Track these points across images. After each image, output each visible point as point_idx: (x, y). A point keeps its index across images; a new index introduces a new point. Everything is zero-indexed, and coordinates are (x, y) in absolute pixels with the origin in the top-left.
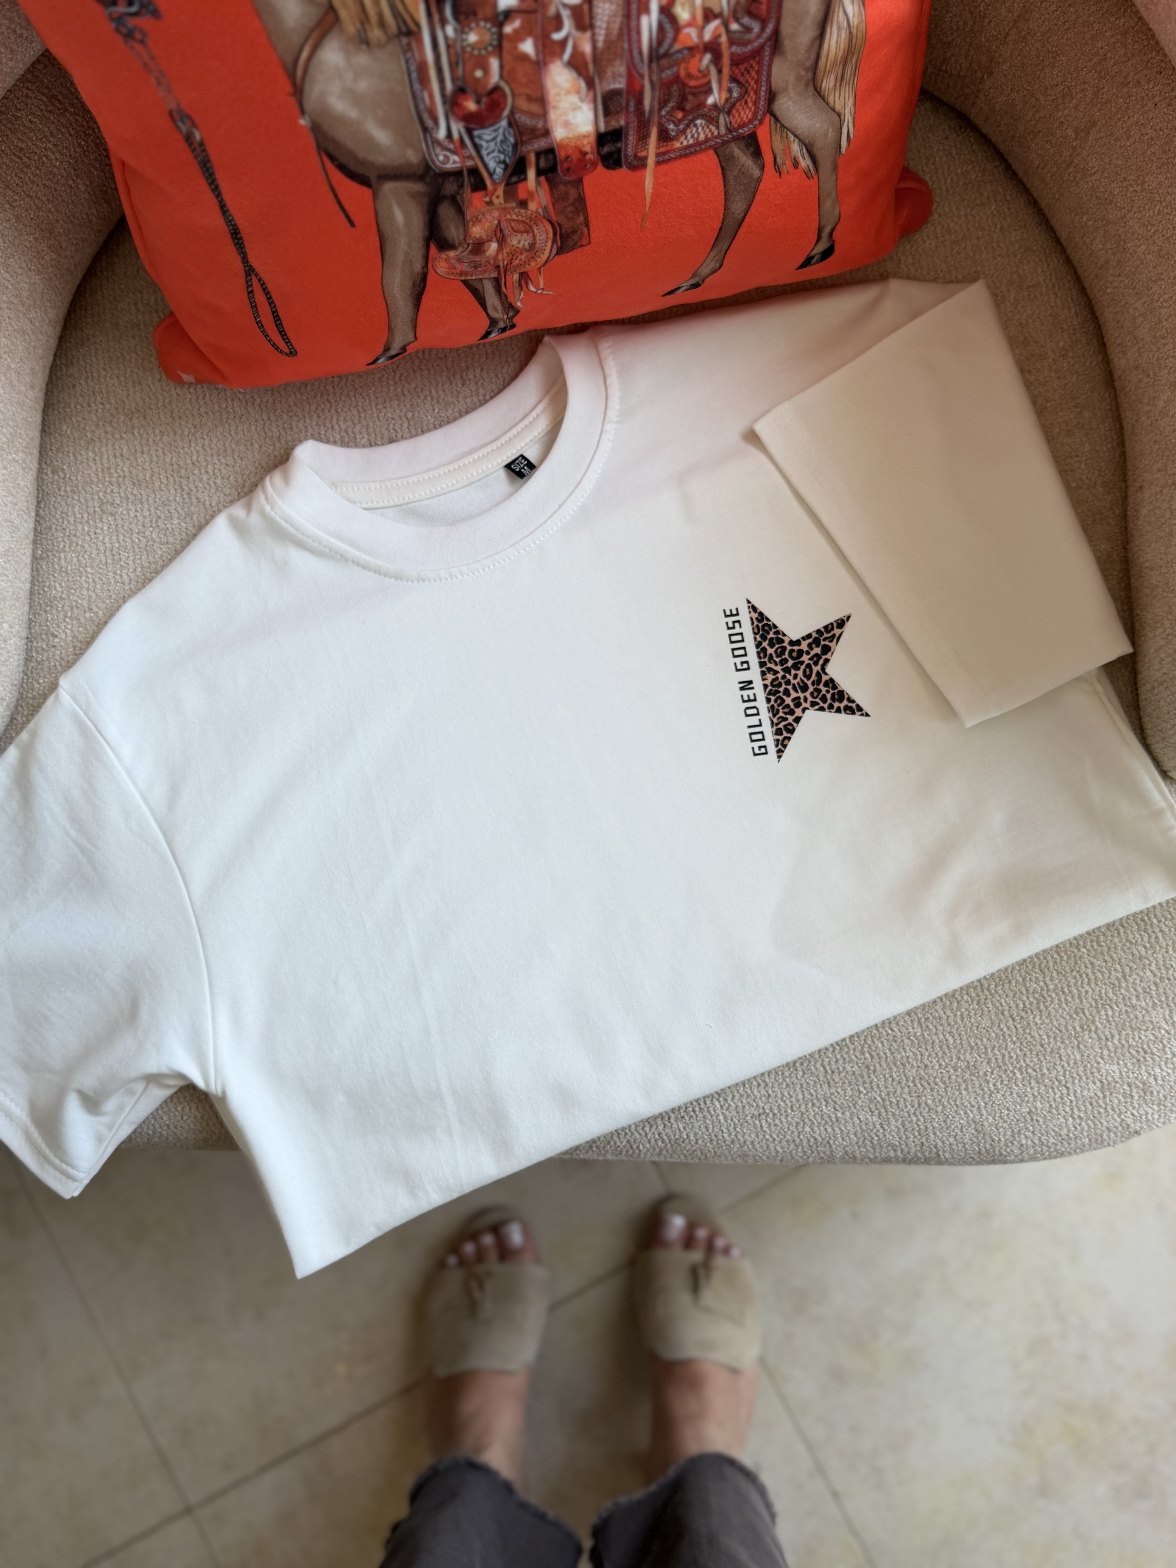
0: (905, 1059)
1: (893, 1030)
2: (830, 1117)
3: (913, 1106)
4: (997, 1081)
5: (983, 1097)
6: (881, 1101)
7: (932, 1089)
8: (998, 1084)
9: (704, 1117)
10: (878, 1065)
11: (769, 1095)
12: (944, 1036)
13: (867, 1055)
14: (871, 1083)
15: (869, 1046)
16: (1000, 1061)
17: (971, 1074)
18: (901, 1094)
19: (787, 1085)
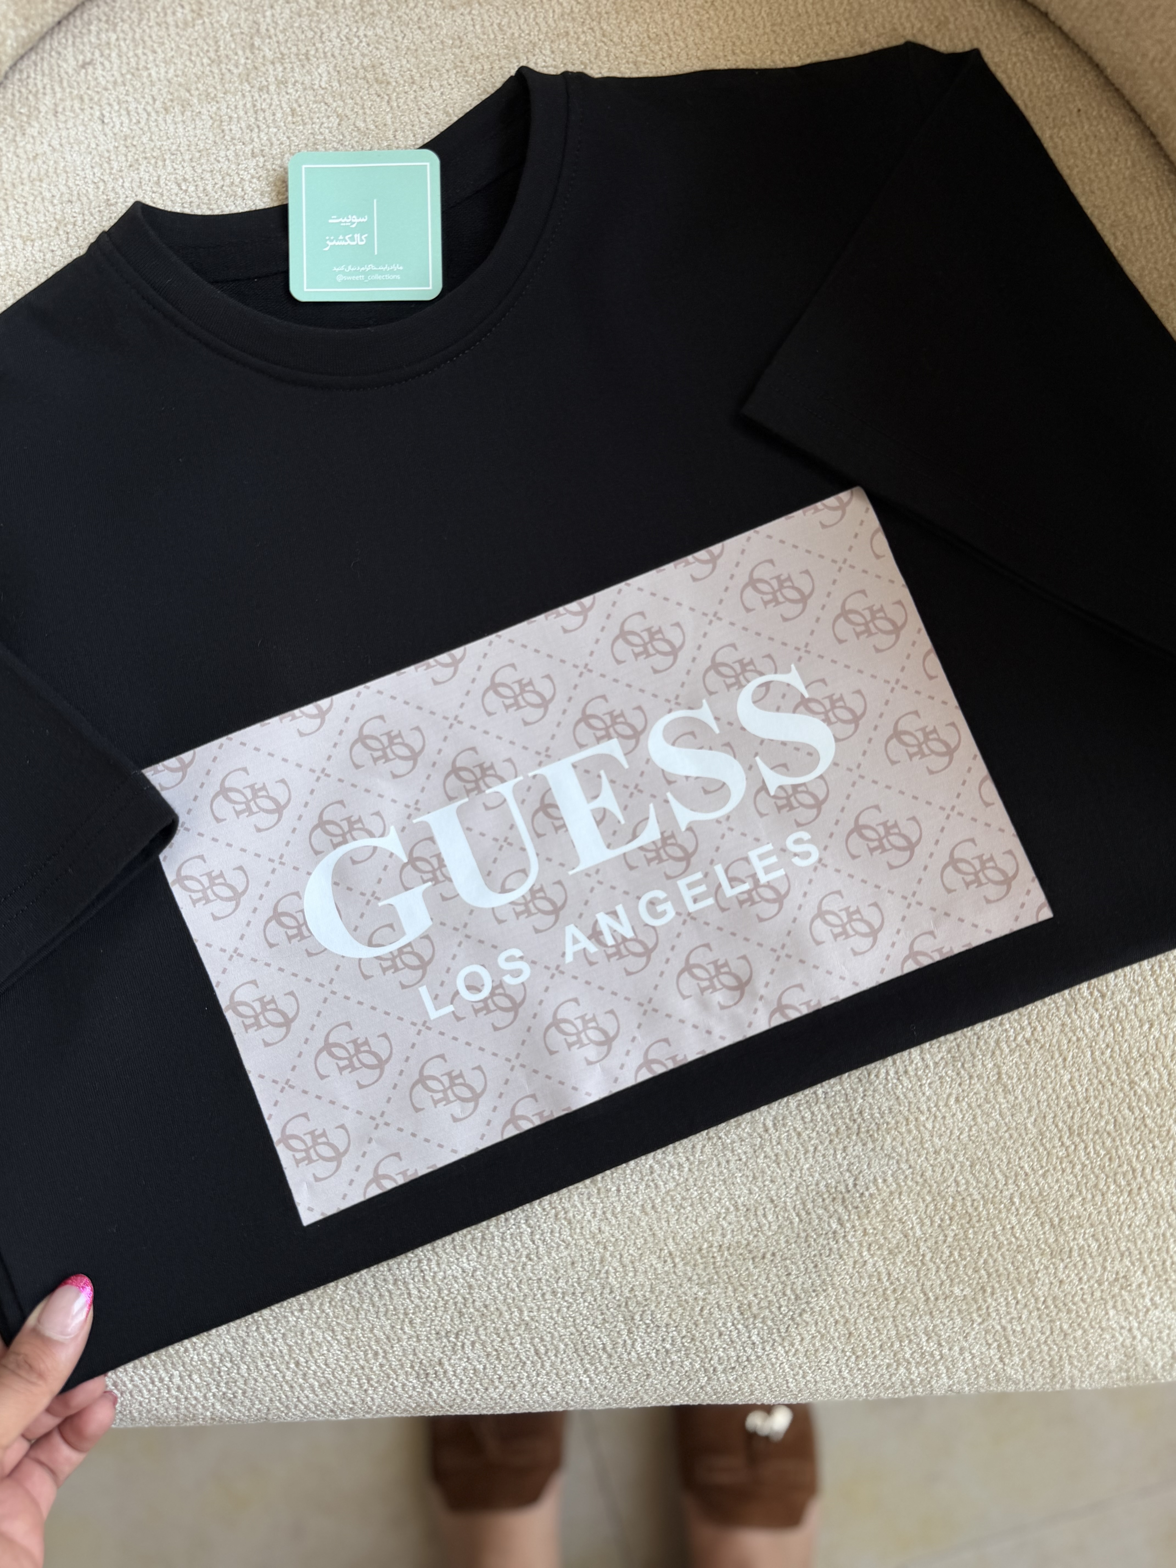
0: (1033, 1275)
1: (1017, 1239)
2: (932, 1355)
3: (1043, 1333)
4: (1155, 1295)
5: (1137, 1316)
6: (1001, 1331)
7: (1069, 1311)
8: (1157, 1298)
9: (763, 1366)
10: (997, 1285)
11: (850, 1334)
12: (1085, 1240)
13: (983, 1272)
14: (988, 1308)
15: (985, 1262)
16: (1159, 1268)
17: (1122, 1288)
18: (1028, 1319)
19: (875, 1320)
